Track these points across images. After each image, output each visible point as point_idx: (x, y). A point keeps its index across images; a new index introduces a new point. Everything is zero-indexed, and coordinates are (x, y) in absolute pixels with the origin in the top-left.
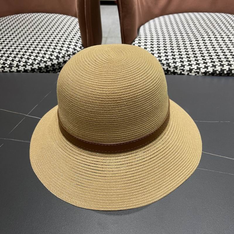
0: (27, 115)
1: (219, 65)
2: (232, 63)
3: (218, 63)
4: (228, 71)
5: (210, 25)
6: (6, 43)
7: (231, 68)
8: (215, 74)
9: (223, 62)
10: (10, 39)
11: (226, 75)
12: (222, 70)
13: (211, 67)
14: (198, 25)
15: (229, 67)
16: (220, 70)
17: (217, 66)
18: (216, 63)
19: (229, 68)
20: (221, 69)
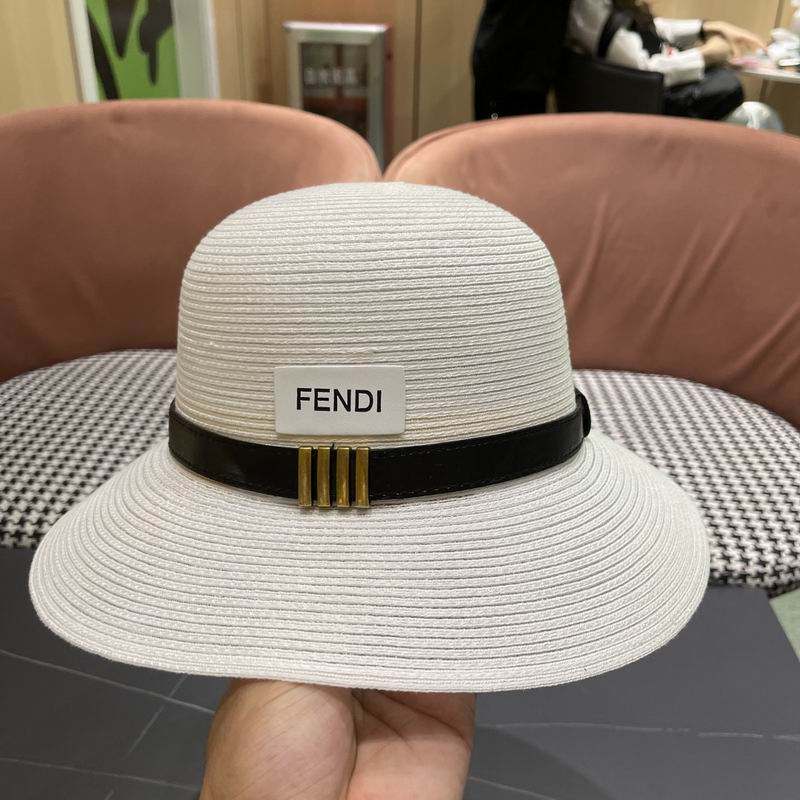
0: (169, 699)
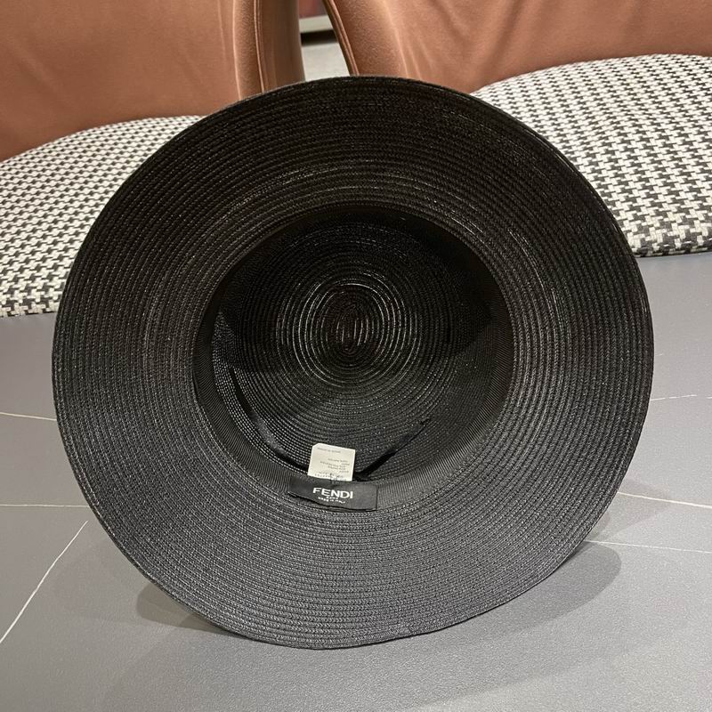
1: (658, 225)
2: (695, 216)
3: (653, 218)
4: (686, 239)
5: (627, 100)
6: (61, 225)
7: (692, 231)
8: (650, 253)
9: (670, 214)
10: (71, 211)
11: (683, 252)
12: (669, 240)
13: (635, 234)
14: (592, 105)
15: (687, 227)
16: (661, 240)
17: (651, 229)
18: (649, 221)
19: (688, 232)
20: (665, 236)
